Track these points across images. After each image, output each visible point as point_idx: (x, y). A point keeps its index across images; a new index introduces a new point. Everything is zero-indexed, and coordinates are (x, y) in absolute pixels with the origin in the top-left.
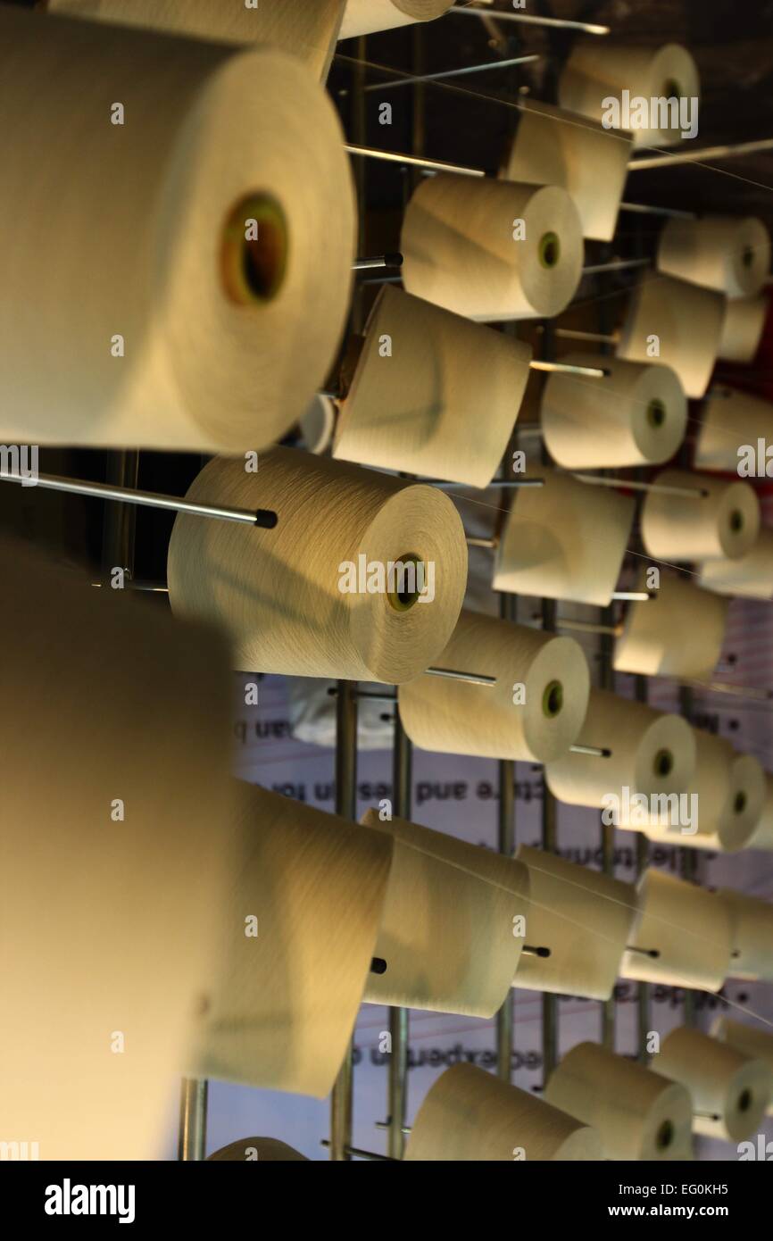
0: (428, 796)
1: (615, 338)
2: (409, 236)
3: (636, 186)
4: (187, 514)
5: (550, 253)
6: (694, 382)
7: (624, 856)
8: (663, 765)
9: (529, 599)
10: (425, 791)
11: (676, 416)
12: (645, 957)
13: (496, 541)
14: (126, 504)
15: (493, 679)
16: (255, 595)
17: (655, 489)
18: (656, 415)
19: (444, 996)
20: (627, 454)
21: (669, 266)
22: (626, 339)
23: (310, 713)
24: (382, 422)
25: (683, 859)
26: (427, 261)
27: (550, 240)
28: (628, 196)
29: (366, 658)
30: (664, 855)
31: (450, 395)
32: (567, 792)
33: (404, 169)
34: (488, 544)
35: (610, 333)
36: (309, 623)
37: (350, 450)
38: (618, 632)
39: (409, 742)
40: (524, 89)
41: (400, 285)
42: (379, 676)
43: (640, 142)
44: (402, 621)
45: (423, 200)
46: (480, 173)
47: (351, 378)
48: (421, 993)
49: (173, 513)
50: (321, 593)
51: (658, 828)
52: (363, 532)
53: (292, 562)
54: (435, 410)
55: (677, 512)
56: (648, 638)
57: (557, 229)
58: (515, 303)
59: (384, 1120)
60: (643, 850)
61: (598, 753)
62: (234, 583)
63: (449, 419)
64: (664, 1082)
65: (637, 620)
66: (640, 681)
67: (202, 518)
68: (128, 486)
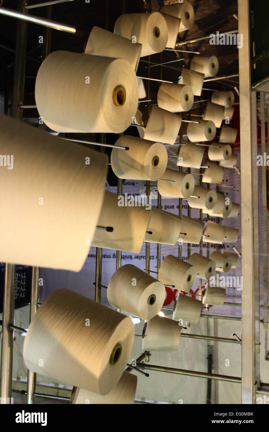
0: (167, 208)
1: (202, 116)
2: (159, 95)
3: (205, 85)
4: (115, 148)
5: (187, 99)
6: (218, 124)
7: (205, 220)
8: (211, 200)
9: (185, 168)
10: (166, 207)
11: (214, 131)
12: (207, 237)
13: (177, 156)
14: (104, 147)
15: (175, 181)
16: (127, 164)
17: (210, 146)
18: (210, 131)
19: (165, 241)
20: (204, 139)
21: (214, 101)
22: (205, 116)
23: (143, 192)
24: (153, 132)
25: (217, 220)
26: (162, 100)
27: (187, 96)
28: (204, 87)
29: (148, 176)
30: (213, 219)
31: (166, 126)
32: (192, 205)
33: (159, 83)
34: (176, 157)
35: (201, 115)
36: (137, 169)
37: (147, 137)
38: (203, 174)
39: (161, 196)
40: (184, 66)
41: (157, 106)
42: (151, 179)
43: (206, 76)
44: (155, 169)
45: (162, 88)
46: (172, 83)
47: (147, 124)
48: (161, 240)
49: (112, 148)
50: (139, 164)
51: (211, 213)
52: (147, 152)
53: (134, 158)
54: (163, 129)
55: (215, 151)
56: (209, 176)
57: (188, 93)
58: (180, 108)
59: (156, 266)
60: (208, 218)
61: (198, 197)
62: (123, 162)
63: (166, 131)
64: (210, 260)
65: (207, 172)
66: (208, 184)
67: (117, 149)
68: (104, 143)
